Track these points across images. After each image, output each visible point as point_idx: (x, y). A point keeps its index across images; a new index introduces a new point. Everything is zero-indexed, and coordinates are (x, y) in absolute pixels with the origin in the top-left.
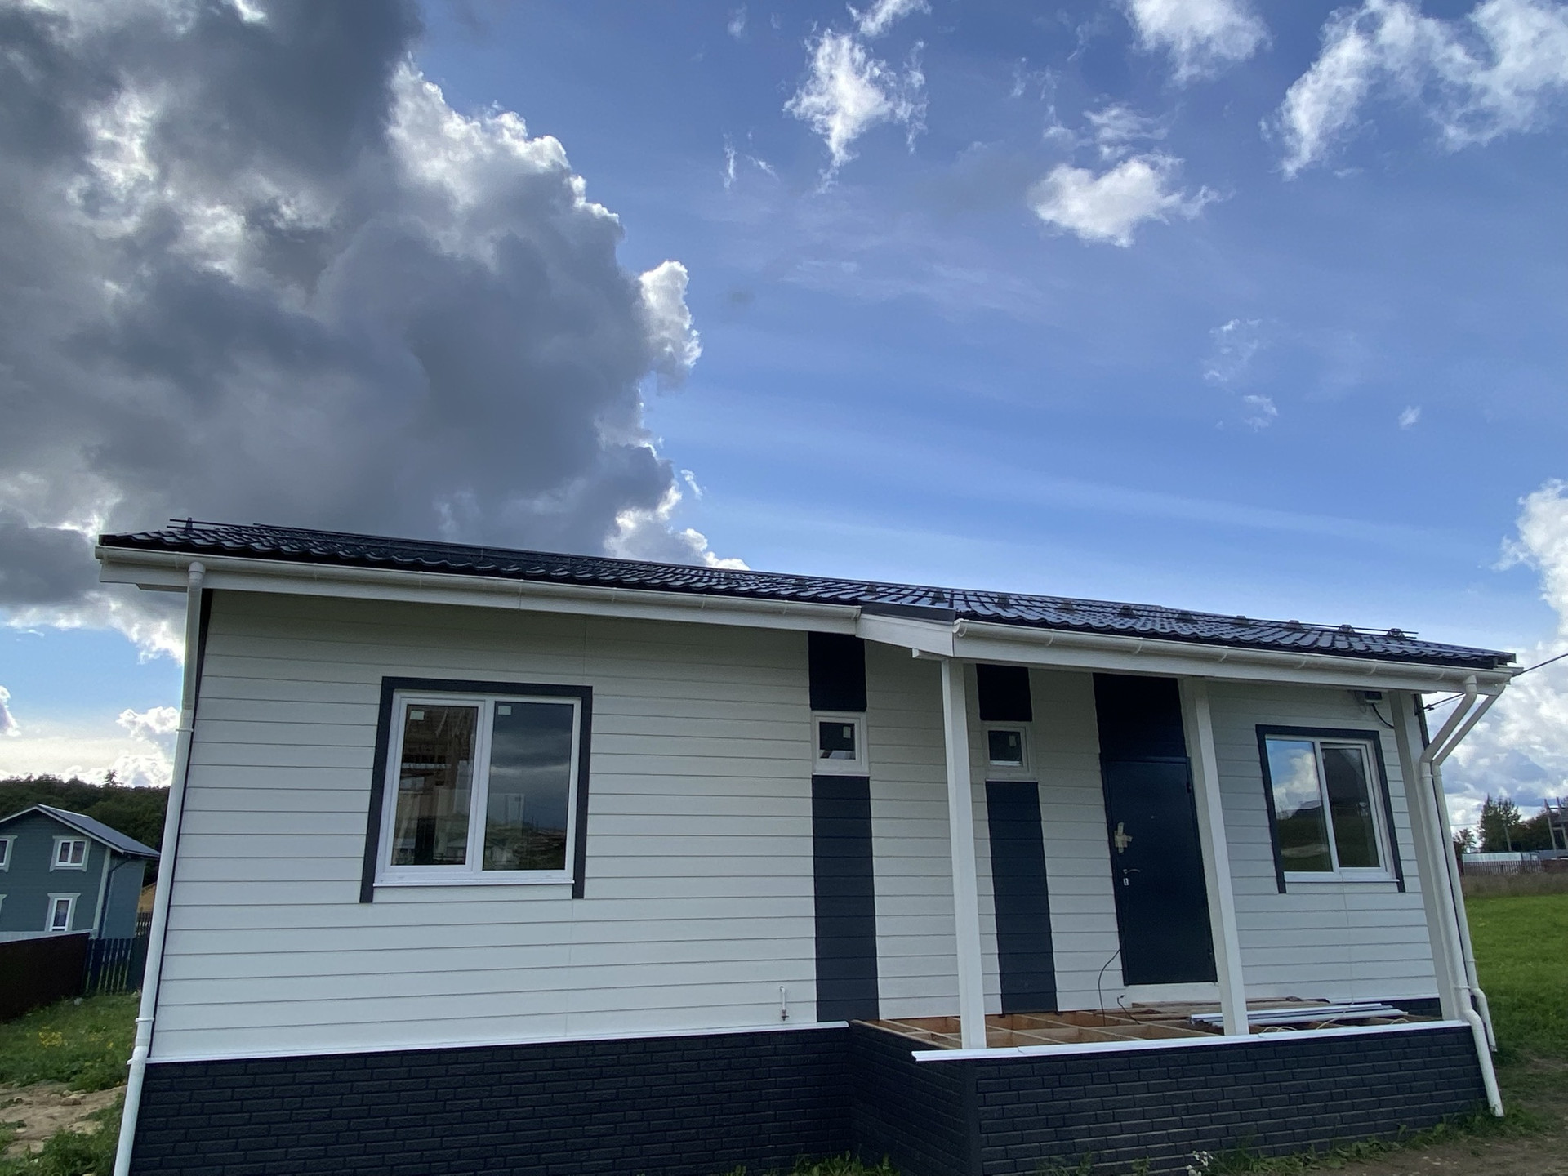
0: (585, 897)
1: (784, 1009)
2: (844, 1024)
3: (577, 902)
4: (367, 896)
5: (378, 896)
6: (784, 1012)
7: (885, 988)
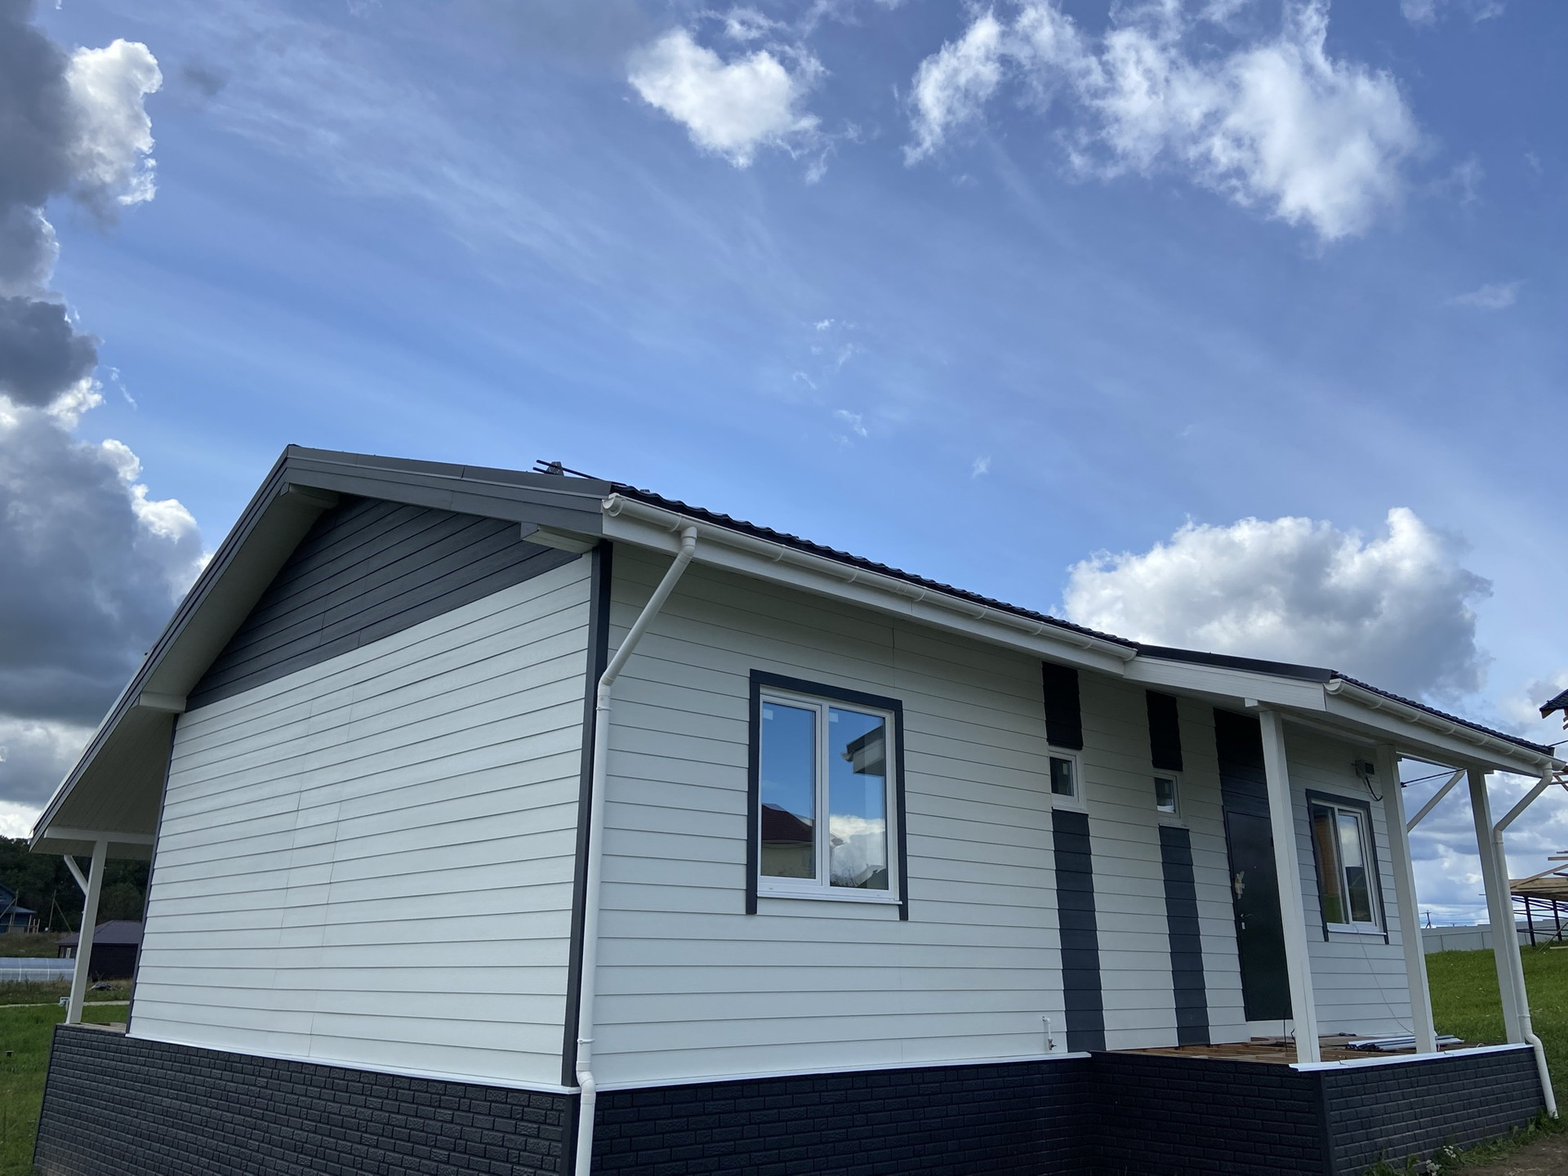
0: (909, 920)
1: (1050, 1038)
2: (1086, 1055)
3: (903, 923)
4: (751, 909)
5: (762, 907)
6: (1050, 1041)
7: (1110, 1020)
